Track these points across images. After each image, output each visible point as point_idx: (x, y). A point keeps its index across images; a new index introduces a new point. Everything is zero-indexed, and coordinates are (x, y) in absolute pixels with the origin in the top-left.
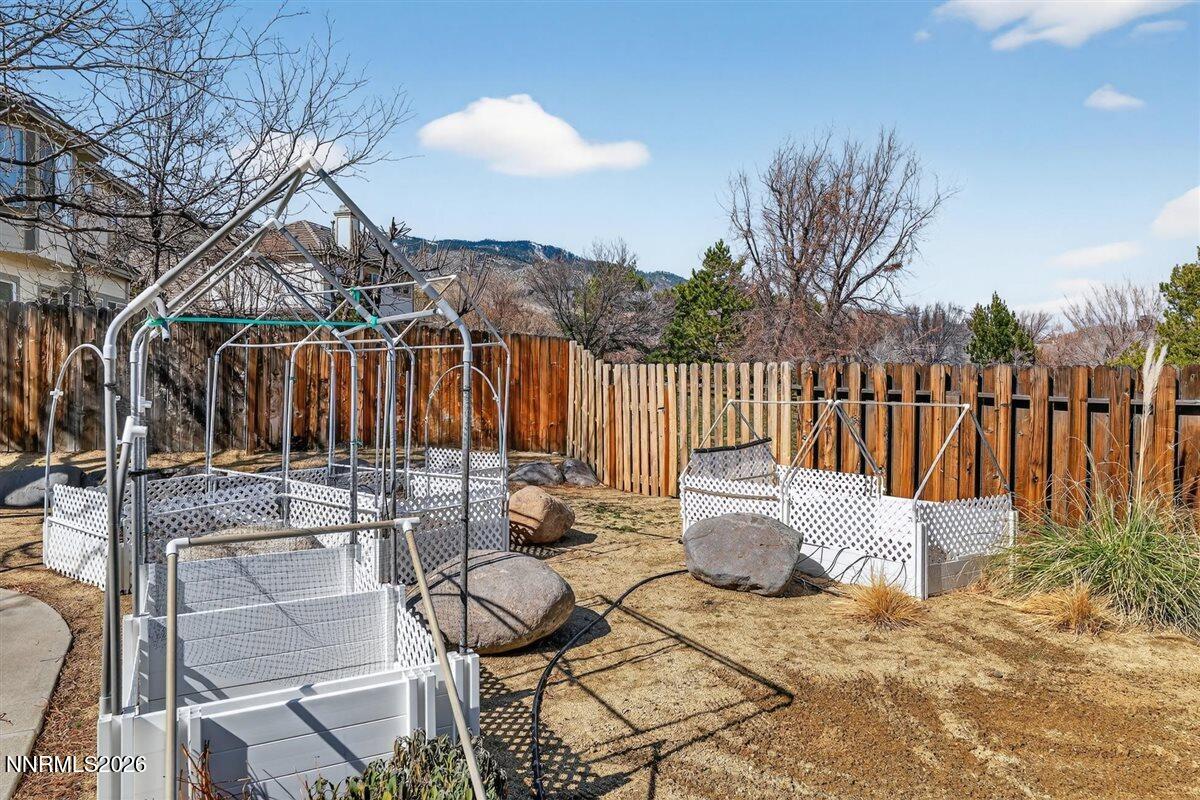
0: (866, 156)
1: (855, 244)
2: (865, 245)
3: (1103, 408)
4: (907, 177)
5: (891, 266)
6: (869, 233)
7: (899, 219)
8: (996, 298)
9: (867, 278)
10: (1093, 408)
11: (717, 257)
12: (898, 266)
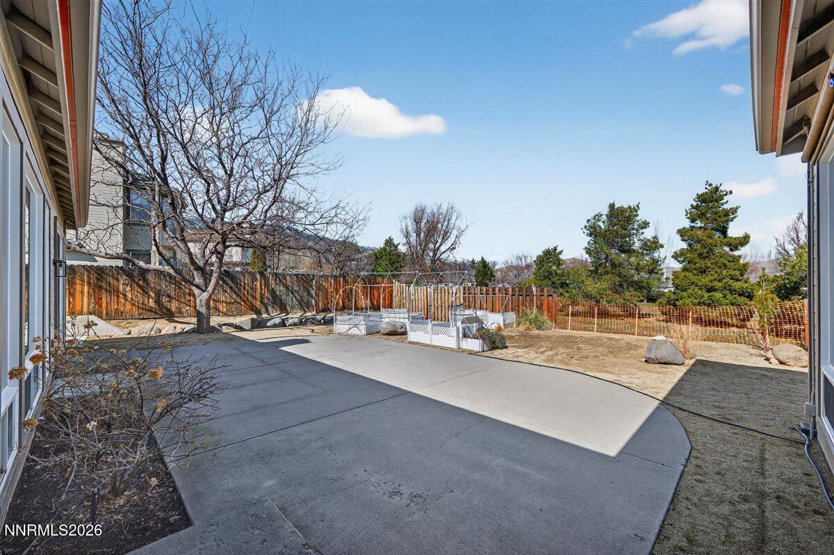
0: (444, 210)
1: (440, 241)
2: (444, 240)
3: (528, 295)
4: (457, 218)
5: (452, 248)
6: (446, 236)
7: (455, 233)
8: (482, 258)
9: (444, 252)
10: (527, 295)
11: (389, 242)
12: (455, 248)
